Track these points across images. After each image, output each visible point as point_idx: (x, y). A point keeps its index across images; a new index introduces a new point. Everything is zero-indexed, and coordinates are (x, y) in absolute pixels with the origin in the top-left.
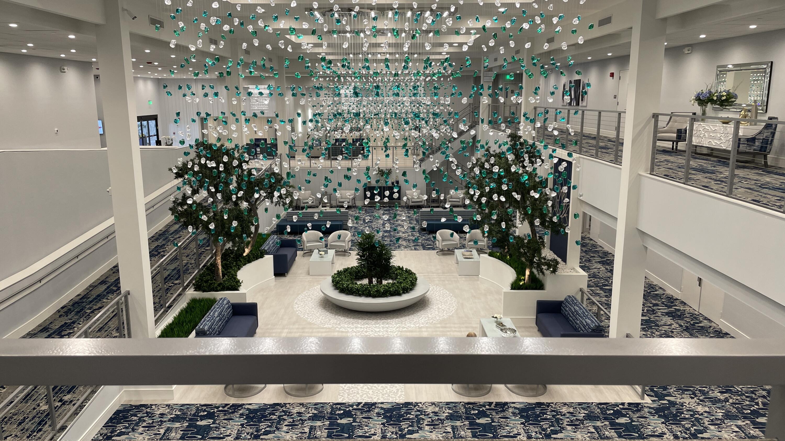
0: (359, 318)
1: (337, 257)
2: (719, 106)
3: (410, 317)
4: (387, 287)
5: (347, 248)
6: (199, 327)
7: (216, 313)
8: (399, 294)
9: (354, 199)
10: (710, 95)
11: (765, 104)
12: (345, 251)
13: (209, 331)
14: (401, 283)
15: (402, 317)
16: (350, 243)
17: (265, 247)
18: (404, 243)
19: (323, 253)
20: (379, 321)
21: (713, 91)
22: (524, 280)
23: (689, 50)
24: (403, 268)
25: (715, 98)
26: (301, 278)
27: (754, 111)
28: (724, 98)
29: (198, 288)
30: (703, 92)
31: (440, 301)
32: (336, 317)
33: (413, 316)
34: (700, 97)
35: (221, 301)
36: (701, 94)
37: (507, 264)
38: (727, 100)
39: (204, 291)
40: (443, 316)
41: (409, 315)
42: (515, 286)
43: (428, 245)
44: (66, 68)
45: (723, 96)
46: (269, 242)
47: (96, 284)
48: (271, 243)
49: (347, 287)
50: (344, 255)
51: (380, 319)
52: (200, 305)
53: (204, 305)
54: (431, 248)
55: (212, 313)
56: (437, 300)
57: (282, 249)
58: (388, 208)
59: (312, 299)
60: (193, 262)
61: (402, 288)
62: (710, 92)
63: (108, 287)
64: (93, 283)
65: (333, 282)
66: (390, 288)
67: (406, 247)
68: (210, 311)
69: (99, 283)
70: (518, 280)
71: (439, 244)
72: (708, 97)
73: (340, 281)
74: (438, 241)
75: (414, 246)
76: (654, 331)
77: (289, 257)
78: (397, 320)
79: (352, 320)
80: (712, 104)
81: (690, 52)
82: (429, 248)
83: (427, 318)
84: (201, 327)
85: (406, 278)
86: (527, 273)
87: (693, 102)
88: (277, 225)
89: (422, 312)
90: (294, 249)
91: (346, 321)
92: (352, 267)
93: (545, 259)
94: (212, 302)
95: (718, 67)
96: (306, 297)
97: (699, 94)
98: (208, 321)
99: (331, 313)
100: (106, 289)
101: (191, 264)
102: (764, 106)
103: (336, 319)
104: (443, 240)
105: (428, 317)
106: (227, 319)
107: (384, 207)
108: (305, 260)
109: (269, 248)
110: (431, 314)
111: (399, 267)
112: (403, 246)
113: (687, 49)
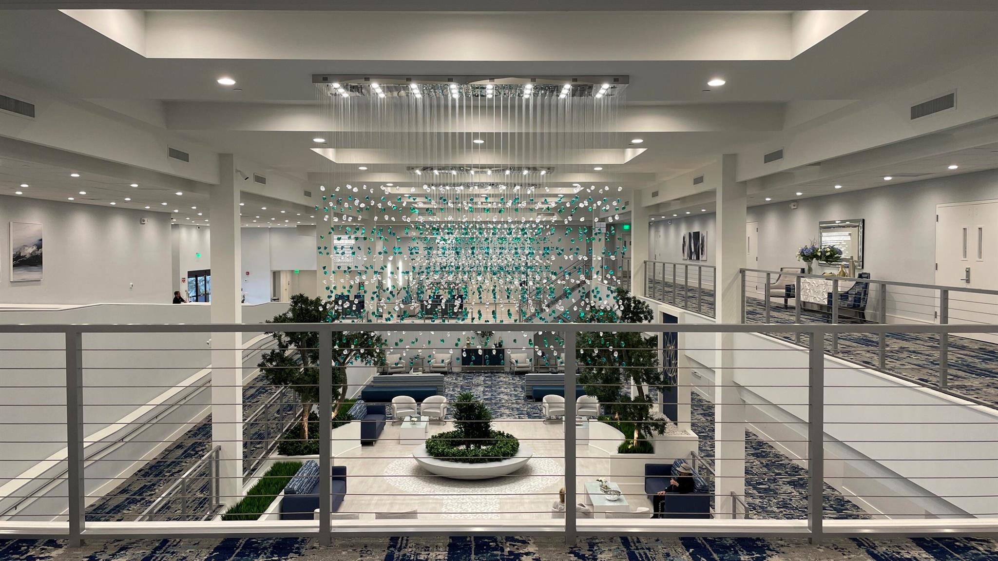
0: (455, 486)
1: (431, 426)
2: (825, 262)
3: (511, 485)
4: (486, 451)
5: (442, 415)
6: (289, 487)
7: (305, 475)
8: (499, 460)
9: (451, 363)
10: (814, 251)
11: (861, 260)
12: (440, 420)
13: (298, 491)
14: (501, 447)
15: (502, 485)
16: (446, 409)
17: (351, 413)
18: (507, 411)
19: (416, 419)
20: (477, 489)
21: (817, 246)
22: (633, 443)
23: (794, 206)
24: (504, 433)
25: (819, 254)
26: (390, 447)
27: (851, 266)
28: (828, 254)
29: (283, 451)
30: (807, 248)
31: (545, 470)
32: (430, 485)
33: (513, 484)
34: (804, 253)
35: (308, 464)
36: (805, 250)
37: (618, 429)
38: (831, 256)
39: (289, 455)
40: (547, 484)
41: (509, 484)
42: (623, 450)
43: (534, 414)
44: (146, 219)
45: (827, 252)
46: (356, 407)
47: (172, 448)
48: (357, 408)
49: (443, 451)
50: (439, 424)
51: (478, 487)
52: (286, 468)
53: (290, 468)
54: (538, 416)
55: (300, 474)
56: (541, 469)
57: (368, 415)
58: (489, 375)
59: (403, 468)
60: (274, 426)
61: (502, 452)
62: (813, 248)
63: (185, 451)
64: (168, 447)
65: (427, 448)
66: (489, 452)
67: (509, 416)
68: (298, 473)
69: (175, 447)
70: (628, 443)
71: (546, 411)
72: (811, 253)
73: (435, 446)
74: (545, 407)
75: (518, 414)
76: (772, 499)
77: (377, 425)
78: (497, 488)
79: (447, 488)
80: (817, 259)
81: (795, 207)
82: (535, 416)
83: (529, 486)
84: (290, 487)
85: (507, 443)
86: (636, 435)
87: (798, 257)
88: (362, 392)
89: (524, 481)
90: (383, 416)
91: (441, 489)
92: (448, 432)
93: (652, 419)
94: (299, 465)
95: (821, 223)
96: (397, 466)
97: (803, 250)
98: (297, 481)
99: (425, 481)
100: (183, 454)
101: (272, 428)
102: (860, 261)
103: (430, 487)
104: (550, 407)
105: (531, 485)
106: (314, 482)
107: (485, 373)
108: (395, 429)
109: (356, 414)
110: (534, 482)
111: (500, 432)
112: (505, 415)
113: (793, 204)
